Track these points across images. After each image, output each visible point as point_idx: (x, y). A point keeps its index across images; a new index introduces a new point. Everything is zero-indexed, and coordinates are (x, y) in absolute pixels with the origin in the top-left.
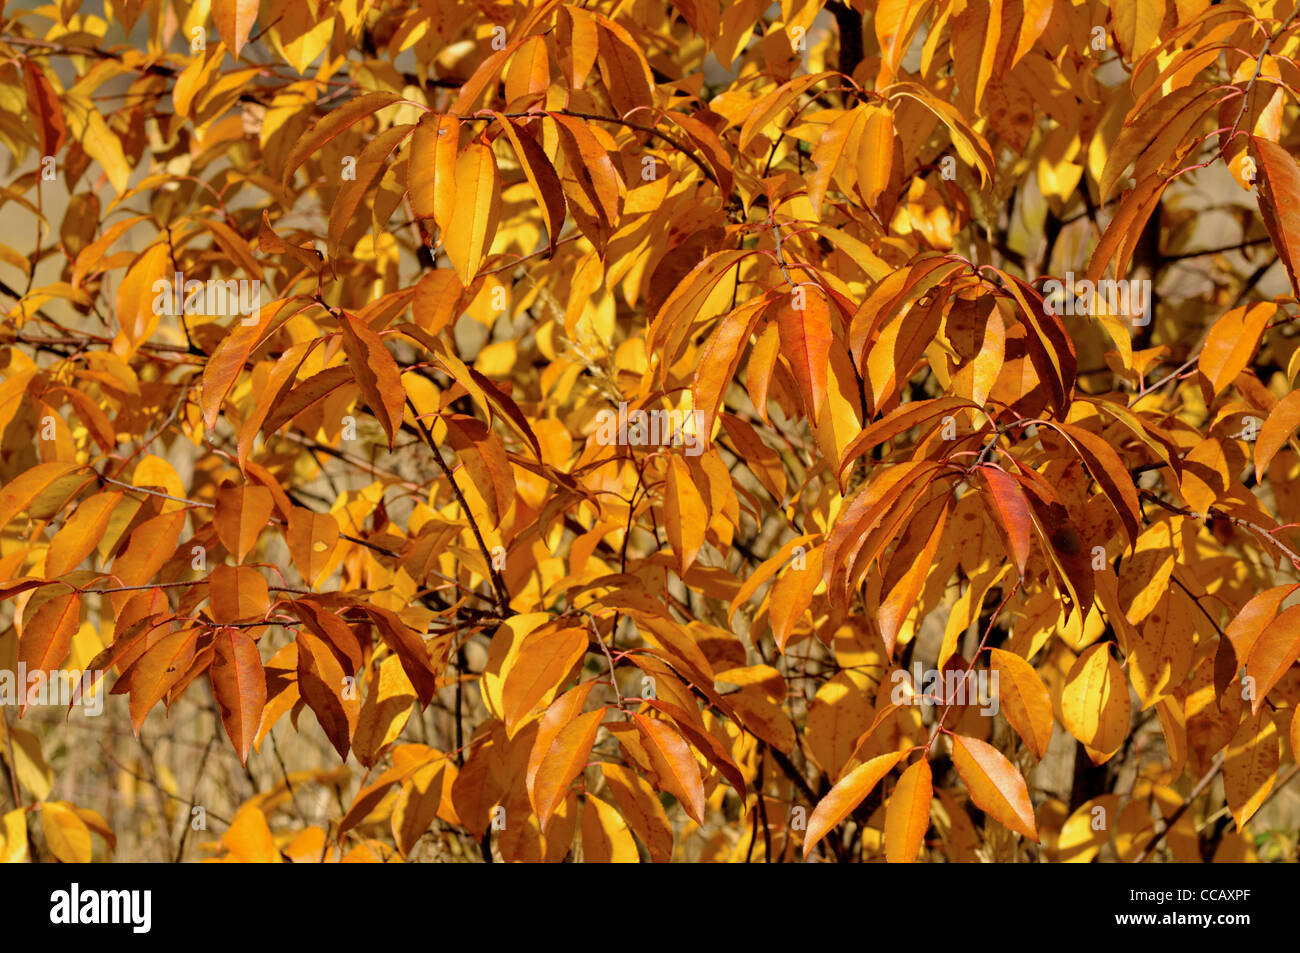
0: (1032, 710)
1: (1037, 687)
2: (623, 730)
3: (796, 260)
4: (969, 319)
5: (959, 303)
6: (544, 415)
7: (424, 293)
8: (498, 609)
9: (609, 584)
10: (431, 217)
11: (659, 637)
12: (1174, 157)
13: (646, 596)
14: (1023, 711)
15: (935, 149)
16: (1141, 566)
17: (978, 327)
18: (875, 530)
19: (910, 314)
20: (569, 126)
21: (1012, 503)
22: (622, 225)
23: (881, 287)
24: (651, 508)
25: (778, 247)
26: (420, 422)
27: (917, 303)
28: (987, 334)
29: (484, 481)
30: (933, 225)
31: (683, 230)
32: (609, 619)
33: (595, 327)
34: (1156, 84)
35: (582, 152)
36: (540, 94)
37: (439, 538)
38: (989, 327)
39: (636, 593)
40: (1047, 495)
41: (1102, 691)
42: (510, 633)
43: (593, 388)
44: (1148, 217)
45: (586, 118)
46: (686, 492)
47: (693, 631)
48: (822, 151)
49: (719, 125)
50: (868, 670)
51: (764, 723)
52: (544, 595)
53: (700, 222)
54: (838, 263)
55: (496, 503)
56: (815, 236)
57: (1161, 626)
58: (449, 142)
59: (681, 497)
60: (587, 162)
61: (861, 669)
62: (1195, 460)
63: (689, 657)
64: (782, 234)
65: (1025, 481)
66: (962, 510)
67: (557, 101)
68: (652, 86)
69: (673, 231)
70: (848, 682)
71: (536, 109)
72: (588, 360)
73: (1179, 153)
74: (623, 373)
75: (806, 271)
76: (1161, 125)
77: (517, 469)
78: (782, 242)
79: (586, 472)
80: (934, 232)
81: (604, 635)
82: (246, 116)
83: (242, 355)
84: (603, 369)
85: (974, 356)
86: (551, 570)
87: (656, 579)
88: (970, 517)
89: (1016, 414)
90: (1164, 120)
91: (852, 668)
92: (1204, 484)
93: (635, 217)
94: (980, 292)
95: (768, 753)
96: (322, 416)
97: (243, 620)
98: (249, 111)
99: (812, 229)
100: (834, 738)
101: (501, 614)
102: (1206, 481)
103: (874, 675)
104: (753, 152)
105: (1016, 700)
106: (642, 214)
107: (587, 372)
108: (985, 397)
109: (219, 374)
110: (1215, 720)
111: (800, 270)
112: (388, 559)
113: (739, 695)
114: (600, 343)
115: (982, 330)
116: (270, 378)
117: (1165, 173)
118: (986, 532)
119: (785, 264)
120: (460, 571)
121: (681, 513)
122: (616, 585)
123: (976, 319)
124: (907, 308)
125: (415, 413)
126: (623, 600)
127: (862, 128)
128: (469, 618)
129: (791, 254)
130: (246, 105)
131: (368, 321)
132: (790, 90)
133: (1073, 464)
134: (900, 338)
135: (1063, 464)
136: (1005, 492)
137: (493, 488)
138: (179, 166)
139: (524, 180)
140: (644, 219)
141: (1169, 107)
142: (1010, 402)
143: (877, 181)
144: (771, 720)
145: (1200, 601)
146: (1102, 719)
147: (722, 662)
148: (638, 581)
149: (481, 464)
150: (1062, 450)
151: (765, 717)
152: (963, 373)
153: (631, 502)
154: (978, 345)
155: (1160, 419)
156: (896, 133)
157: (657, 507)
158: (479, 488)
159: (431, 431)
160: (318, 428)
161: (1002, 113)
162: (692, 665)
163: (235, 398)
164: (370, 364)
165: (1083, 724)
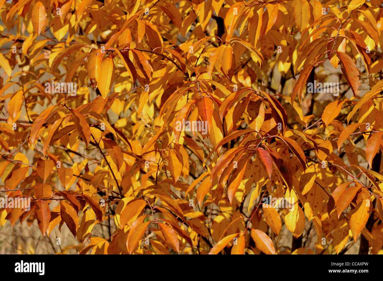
0: (275, 221)
1: (276, 214)
2: (157, 231)
3: (204, 90)
4: (254, 107)
5: (251, 102)
6: (134, 139)
7: (95, 103)
8: (120, 196)
9: (152, 188)
10: (95, 79)
11: (166, 202)
12: (315, 59)
13: (163, 191)
14: (272, 221)
15: (246, 59)
16: (306, 178)
17: (257, 109)
18: (226, 168)
19: (237, 105)
20: (136, 52)
21: (266, 158)
22: (152, 81)
23: (228, 98)
24: (165, 165)
25: (198, 87)
26: (95, 141)
27: (239, 102)
28: (260, 111)
29: (114, 157)
30: (245, 81)
31: (171, 84)
32: (153, 198)
33: (148, 113)
34: (308, 38)
35: (140, 59)
36: (128, 44)
37: (102, 175)
38: (260, 109)
39: (160, 190)
40: (277, 157)
41: (297, 216)
42: (123, 202)
43: (148, 131)
44: (308, 77)
45: (141, 51)
46: (175, 160)
47: (177, 202)
48: (211, 59)
49: (181, 53)
50: (229, 212)
51: (198, 228)
52: (134, 191)
53: (176, 81)
54: (217, 92)
55: (118, 164)
56: (210, 84)
57: (313, 197)
58: (100, 57)
59: (173, 161)
60: (141, 62)
61: (227, 212)
62: (321, 146)
63: (176, 208)
64: (200, 83)
65: (271, 152)
66: (254, 164)
67: (133, 46)
68: (162, 42)
69: (168, 84)
70: (223, 216)
71: (127, 48)
72: (146, 123)
73: (316, 58)
74: (156, 126)
75: (207, 94)
76: (311, 51)
77: (125, 155)
78: (200, 85)
79: (145, 155)
80: (246, 83)
81: (151, 204)
82: (45, 53)
83: (42, 122)
84: (151, 126)
85: (256, 118)
86: (137, 185)
87: (167, 187)
88: (256, 166)
89: (268, 134)
90: (312, 49)
91: (224, 212)
92: (324, 153)
93: (156, 79)
94: (257, 99)
95: (201, 237)
96: (68, 140)
97: (44, 198)
98: (46, 52)
99: (208, 82)
100: (219, 232)
101: (120, 197)
102: (324, 152)
103: (232, 214)
104: (192, 61)
105: (270, 218)
106: (158, 78)
107: (146, 126)
108: (259, 130)
109: (35, 127)
110: (330, 223)
111: (205, 93)
112: (87, 182)
113: (192, 220)
114: (149, 118)
115: (259, 110)
116: (51, 129)
117: (313, 64)
118: (261, 170)
119: (200, 91)
120: (109, 185)
121: (174, 166)
122: (154, 188)
123: (256, 107)
124: (236, 104)
125: (94, 139)
126: (156, 192)
127: (223, 51)
128: (111, 198)
129: (202, 89)
130: (45, 50)
131: (79, 111)
132: (201, 41)
133: (286, 149)
134: (234, 112)
135: (283, 149)
136: (264, 155)
137: (117, 160)
138: (26, 68)
139: (126, 71)
140: (159, 79)
141: (313, 45)
142: (267, 131)
143: (228, 67)
144: (200, 227)
145: (325, 189)
146: (297, 225)
147: (186, 211)
148: (161, 187)
149: (113, 153)
150: (283, 145)
151: (199, 227)
152: (253, 123)
153: (158, 164)
154: (257, 114)
155: (312, 136)
156: (233, 53)
157: (167, 166)
158: (113, 160)
159: (98, 144)
160: (67, 144)
161: (265, 47)
162: (177, 210)
163: (44, 136)
164: (80, 124)
165: (291, 226)
